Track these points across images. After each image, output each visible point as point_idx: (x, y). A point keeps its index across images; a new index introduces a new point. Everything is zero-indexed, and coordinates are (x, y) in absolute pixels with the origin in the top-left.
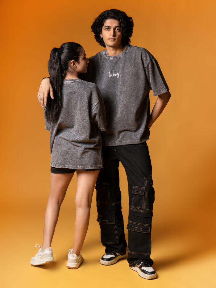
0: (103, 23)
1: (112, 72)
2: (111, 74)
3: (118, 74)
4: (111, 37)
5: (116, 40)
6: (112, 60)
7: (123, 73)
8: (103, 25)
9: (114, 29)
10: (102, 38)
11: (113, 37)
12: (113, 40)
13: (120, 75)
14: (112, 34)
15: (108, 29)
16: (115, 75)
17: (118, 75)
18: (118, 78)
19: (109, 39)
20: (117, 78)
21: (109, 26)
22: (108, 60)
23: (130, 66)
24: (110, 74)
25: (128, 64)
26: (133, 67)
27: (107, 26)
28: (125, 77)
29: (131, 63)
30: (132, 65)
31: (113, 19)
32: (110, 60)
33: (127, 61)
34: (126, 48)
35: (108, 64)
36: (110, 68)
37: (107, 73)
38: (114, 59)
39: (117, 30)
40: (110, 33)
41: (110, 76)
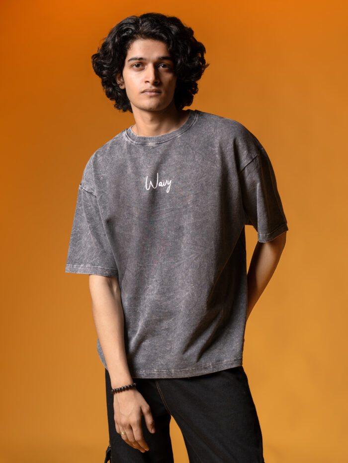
1: (153, 178)
2: (151, 182)
3: (169, 183)
4: (149, 86)
5: (163, 94)
9: (156, 66)
11: (154, 88)
12: (153, 94)
13: (173, 184)
14: (151, 78)
15: (138, 66)
16: (161, 185)
17: (167, 186)
18: (167, 192)
19: (143, 92)
20: (165, 192)
21: (141, 59)
22: (143, 148)
23: (200, 161)
24: (148, 183)
25: (196, 157)
26: (209, 162)
27: (136, 59)
28: (190, 189)
29: (206, 154)
30: (208, 160)
31: (151, 40)
32: (148, 147)
33: (192, 149)
34: (189, 116)
35: (142, 158)
36: (148, 168)
37: (141, 180)
38: (160, 144)
39: (163, 67)
40: (146, 78)
41: (148, 188)
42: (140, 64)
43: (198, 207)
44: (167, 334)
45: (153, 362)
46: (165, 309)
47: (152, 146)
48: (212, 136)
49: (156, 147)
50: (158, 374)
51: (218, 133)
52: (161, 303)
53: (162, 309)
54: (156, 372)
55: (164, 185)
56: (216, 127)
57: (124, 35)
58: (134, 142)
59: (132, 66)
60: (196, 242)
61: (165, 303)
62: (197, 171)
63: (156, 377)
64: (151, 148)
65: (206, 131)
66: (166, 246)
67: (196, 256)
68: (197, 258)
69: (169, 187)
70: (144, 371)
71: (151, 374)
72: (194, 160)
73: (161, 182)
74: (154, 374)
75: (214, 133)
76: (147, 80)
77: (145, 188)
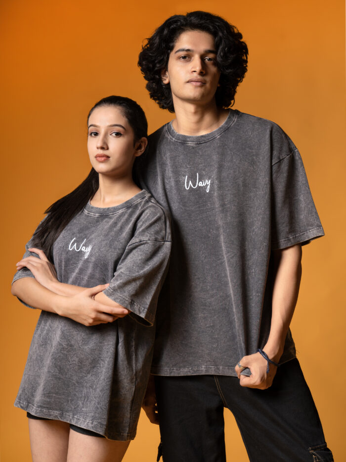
0: (171, 45)
1: (193, 178)
2: (190, 182)
3: (208, 182)
4: (195, 76)
5: (208, 85)
6: (193, 148)
7: (220, 179)
8: (172, 48)
9: (202, 58)
10: (169, 84)
11: (199, 77)
12: (199, 84)
13: (212, 184)
14: (198, 68)
15: (184, 58)
16: (201, 184)
17: (207, 185)
18: (208, 192)
19: (188, 82)
20: (206, 191)
21: (188, 50)
22: (183, 147)
23: (238, 162)
24: (188, 183)
25: (234, 157)
26: (246, 163)
27: (183, 50)
28: (227, 189)
29: (243, 155)
30: (245, 161)
31: (199, 31)
32: (188, 146)
33: (230, 150)
34: (228, 117)
35: (182, 157)
36: (188, 168)
37: (181, 179)
38: (199, 144)
39: (208, 60)
40: (192, 68)
41: (187, 187)
42: (187, 56)
43: (234, 207)
44: (212, 331)
45: (201, 359)
46: (209, 307)
47: (192, 146)
48: (250, 139)
49: (196, 147)
50: (206, 370)
51: (255, 135)
52: (205, 300)
53: (206, 306)
54: (204, 368)
55: (204, 185)
56: (254, 129)
57: (172, 26)
58: (174, 139)
59: (179, 58)
60: (233, 241)
61: (209, 300)
62: (234, 172)
63: (203, 373)
64: (191, 148)
65: (244, 134)
66: (207, 244)
67: (232, 255)
68: (233, 257)
69: (209, 187)
70: (190, 368)
71: (199, 370)
72: (232, 161)
73: (201, 182)
74: (202, 371)
75: (251, 136)
76: (194, 70)
77: (185, 188)
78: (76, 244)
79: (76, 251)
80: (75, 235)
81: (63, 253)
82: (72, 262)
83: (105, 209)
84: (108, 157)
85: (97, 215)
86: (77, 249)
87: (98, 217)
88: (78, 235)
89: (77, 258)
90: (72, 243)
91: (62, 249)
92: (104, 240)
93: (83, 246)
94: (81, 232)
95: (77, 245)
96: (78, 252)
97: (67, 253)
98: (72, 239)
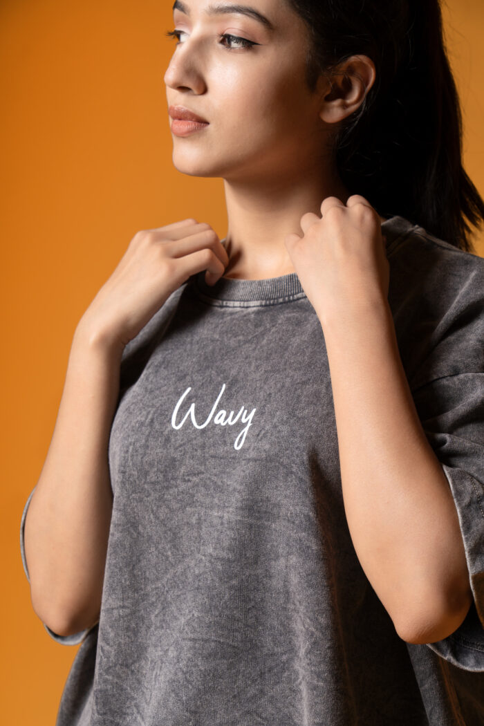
78: (193, 406)
79: (196, 430)
80: (188, 378)
81: (152, 443)
82: (183, 470)
83: (279, 280)
84: (202, 122)
85: (254, 304)
86: (200, 423)
87: (258, 313)
88: (197, 377)
89: (199, 452)
90: (182, 407)
91: (146, 430)
92: (304, 383)
93: (218, 409)
94: (208, 367)
95: (197, 410)
96: (203, 431)
97: (168, 440)
98: (179, 394)
